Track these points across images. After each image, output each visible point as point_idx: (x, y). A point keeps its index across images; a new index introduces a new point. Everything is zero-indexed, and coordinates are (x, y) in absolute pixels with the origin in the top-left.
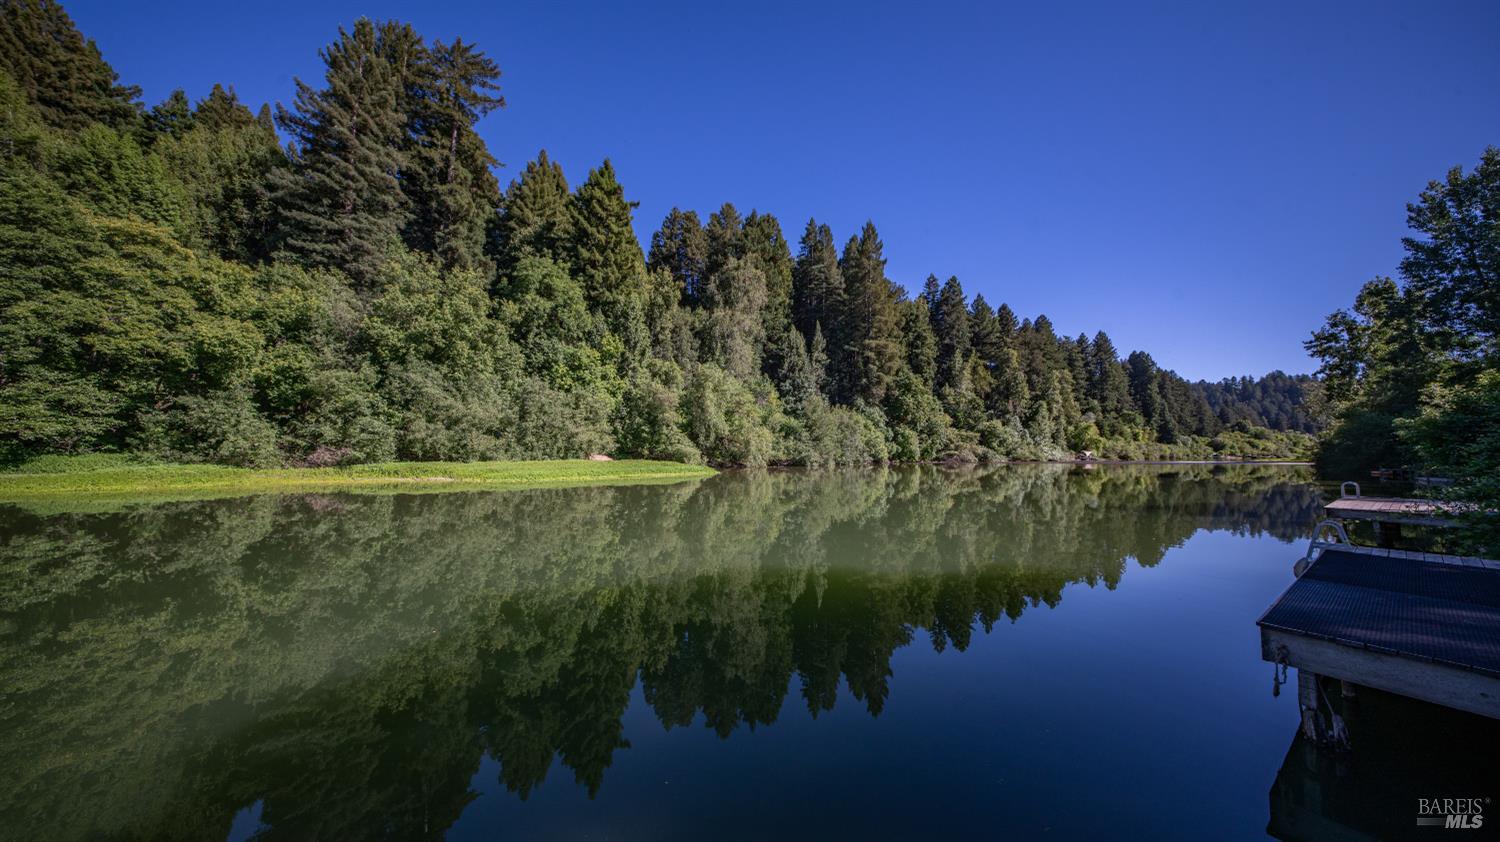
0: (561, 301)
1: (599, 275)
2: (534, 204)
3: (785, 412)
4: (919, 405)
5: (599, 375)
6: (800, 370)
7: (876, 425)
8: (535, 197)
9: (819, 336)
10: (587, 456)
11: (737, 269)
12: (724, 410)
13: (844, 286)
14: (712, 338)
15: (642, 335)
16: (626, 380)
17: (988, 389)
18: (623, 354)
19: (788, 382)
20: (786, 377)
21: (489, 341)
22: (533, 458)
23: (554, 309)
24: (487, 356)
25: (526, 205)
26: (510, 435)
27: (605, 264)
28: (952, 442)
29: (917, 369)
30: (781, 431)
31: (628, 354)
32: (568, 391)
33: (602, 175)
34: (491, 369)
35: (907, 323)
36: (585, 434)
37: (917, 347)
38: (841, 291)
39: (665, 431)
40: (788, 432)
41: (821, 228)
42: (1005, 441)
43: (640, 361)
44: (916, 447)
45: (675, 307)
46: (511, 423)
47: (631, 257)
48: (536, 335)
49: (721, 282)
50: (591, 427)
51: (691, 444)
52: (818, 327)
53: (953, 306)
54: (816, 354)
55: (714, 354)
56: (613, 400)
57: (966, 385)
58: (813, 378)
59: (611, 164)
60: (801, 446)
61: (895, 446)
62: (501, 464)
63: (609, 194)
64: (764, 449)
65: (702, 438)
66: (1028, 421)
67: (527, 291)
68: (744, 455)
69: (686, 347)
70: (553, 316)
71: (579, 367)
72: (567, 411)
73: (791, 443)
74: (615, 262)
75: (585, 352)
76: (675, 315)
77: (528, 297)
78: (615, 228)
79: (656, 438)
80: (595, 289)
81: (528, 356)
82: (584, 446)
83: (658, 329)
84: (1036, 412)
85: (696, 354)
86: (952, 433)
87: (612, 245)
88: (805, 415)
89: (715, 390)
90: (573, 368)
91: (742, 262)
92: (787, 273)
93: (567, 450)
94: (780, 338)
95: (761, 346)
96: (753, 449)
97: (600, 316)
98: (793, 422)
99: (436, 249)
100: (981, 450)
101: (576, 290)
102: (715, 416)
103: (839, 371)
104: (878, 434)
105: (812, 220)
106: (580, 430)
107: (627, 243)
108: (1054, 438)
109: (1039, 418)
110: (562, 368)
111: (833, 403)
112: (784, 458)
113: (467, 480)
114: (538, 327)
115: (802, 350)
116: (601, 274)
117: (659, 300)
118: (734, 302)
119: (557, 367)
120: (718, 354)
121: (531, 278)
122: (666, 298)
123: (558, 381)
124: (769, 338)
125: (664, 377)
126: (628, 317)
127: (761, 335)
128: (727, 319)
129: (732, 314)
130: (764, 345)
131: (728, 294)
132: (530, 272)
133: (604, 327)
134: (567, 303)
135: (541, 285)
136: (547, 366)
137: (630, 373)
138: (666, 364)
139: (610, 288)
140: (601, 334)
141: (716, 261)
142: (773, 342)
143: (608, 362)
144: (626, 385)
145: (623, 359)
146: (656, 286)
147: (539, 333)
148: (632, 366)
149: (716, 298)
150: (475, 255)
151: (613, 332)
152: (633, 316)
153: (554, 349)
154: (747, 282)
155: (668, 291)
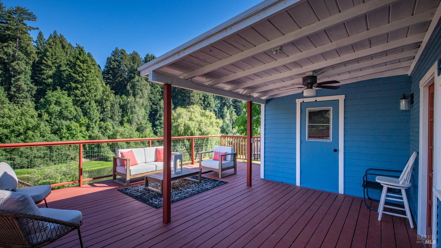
0: (64, 107)
2: (52, 58)
5: (79, 131)
8: (52, 55)
11: (138, 81)
14: (127, 108)
16: (90, 132)
18: (88, 123)
20: (159, 119)
22: (55, 164)
23: (61, 110)
25: (48, 59)
27: (82, 87)
31: (90, 123)
33: (80, 54)
36: (73, 154)
39: (102, 149)
43: (95, 124)
49: (132, 86)
55: (127, 114)
59: (84, 49)
63: (83, 62)
69: (116, 112)
70: (61, 112)
71: (71, 130)
75: (74, 125)
76: (112, 100)
77: (51, 107)
78: (85, 74)
79: (100, 151)
81: (52, 126)
85: (120, 114)
87: (84, 81)
90: (69, 130)
94: (158, 103)
95: (149, 107)
97: (79, 110)
99: (11, 85)
101: (70, 101)
110: (65, 131)
114: (55, 116)
116: (80, 92)
117: (105, 97)
118: (136, 94)
119: (62, 130)
120: (129, 114)
121: (52, 101)
122: (108, 96)
123: (64, 135)
124: (153, 104)
125: (104, 128)
126: (90, 109)
127: (148, 104)
128: (133, 101)
129: (135, 99)
130: (151, 106)
131: (134, 91)
132: (52, 99)
133: (81, 113)
134: (66, 107)
135: (56, 101)
136: (59, 129)
137: (91, 129)
138: (105, 124)
139: (84, 96)
140: (80, 116)
141: (131, 76)
142: (155, 105)
143: (82, 126)
144: (89, 133)
145: (88, 125)
146: (103, 92)
147: (56, 118)
148: (92, 127)
149: (130, 92)
150: (28, 84)
151: (84, 116)
152: (92, 109)
153: (62, 123)
154: (142, 87)
155: (109, 94)
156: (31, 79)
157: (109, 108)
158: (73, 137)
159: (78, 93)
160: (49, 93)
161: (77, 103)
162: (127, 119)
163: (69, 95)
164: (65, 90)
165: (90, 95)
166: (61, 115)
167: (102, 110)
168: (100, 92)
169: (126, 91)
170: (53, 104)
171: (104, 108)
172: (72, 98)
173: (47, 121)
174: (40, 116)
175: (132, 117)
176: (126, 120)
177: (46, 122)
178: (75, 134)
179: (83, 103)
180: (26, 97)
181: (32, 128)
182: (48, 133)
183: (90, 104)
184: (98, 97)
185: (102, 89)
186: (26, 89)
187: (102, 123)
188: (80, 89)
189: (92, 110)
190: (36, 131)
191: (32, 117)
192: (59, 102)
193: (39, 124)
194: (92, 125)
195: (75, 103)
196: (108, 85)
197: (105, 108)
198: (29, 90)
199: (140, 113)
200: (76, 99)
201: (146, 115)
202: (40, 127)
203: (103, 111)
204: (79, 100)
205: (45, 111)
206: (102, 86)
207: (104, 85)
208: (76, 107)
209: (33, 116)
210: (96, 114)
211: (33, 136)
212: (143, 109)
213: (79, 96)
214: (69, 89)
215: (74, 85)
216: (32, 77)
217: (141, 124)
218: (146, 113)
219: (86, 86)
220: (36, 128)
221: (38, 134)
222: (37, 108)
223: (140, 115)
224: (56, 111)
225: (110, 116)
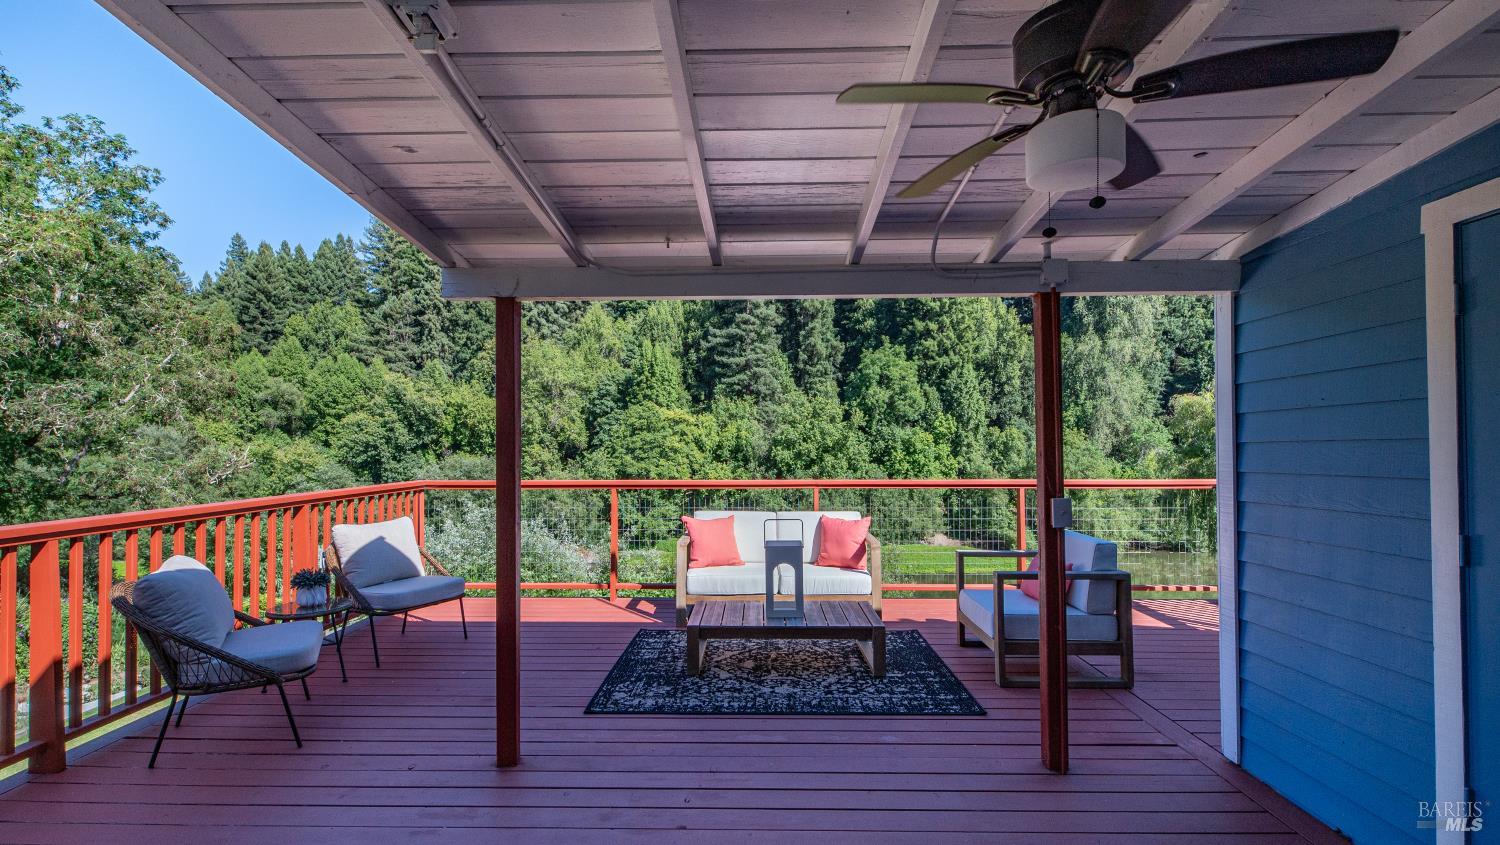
0: (897, 389)
1: (933, 345)
5: (932, 457)
10: (921, 539)
16: (960, 459)
18: (956, 433)
23: (891, 397)
27: (941, 329)
31: (961, 431)
36: (918, 521)
43: (975, 435)
55: (1078, 397)
67: (869, 387)
70: (891, 405)
71: (914, 452)
75: (921, 437)
77: (871, 391)
80: (930, 359)
81: (872, 443)
82: (918, 532)
83: (1004, 379)
90: (909, 454)
93: (903, 536)
94: (1201, 347)
97: (934, 393)
99: (800, 347)
101: (911, 373)
110: (899, 454)
114: (879, 415)
116: (936, 343)
117: (1003, 349)
118: (1108, 325)
119: (895, 454)
120: (1082, 397)
121: (872, 375)
122: (1011, 345)
123: (897, 466)
124: (1179, 351)
125: (1002, 447)
126: (961, 391)
127: (1158, 355)
128: (1097, 352)
129: (1105, 343)
130: (1172, 362)
131: (1101, 315)
132: (871, 371)
133: (938, 405)
134: (903, 390)
135: (881, 376)
136: (887, 451)
137: (964, 448)
138: (1003, 434)
139: (946, 352)
140: (935, 413)
142: (1187, 356)
143: (941, 441)
144: (959, 463)
145: (957, 437)
146: (1000, 333)
147: (880, 420)
148: (966, 443)
149: (1085, 320)
150: (828, 341)
151: (946, 411)
152: (966, 390)
153: (893, 434)
155: (1014, 337)
156: (835, 327)
157: (1017, 382)
158: (920, 472)
159: (932, 348)
160: (867, 356)
161: (929, 375)
162: (1077, 417)
163: (909, 357)
164: (901, 344)
165: (963, 348)
166: (893, 415)
167: (996, 390)
168: (991, 335)
169: (1074, 319)
170: (875, 383)
171: (1001, 385)
172: (917, 362)
173: (861, 428)
174: (847, 416)
175: (1095, 407)
176: (1072, 420)
177: (860, 433)
178: (924, 465)
179: (944, 374)
180: (826, 373)
181: (833, 448)
182: (864, 461)
183: (960, 375)
184: (985, 352)
185: (994, 324)
186: (824, 352)
187: (995, 430)
188: (936, 335)
189: (967, 392)
190: (840, 455)
191: (832, 420)
192: (888, 377)
193: (846, 438)
194: (966, 437)
195: (924, 376)
196: (1014, 310)
197: (1005, 383)
198: (830, 353)
199: (1123, 393)
200: (925, 363)
201: (1150, 396)
202: (848, 444)
203: (999, 393)
204: (934, 367)
205: (859, 405)
206: (997, 315)
207: (1003, 310)
208: (926, 386)
209: (834, 417)
210: (977, 406)
211: (833, 466)
212: (1138, 378)
213: (934, 354)
214: (911, 340)
215: (920, 325)
216: (837, 322)
217: (1128, 430)
218: (1150, 388)
219: (951, 322)
220: (840, 446)
221: (845, 464)
222: (842, 397)
223: (1125, 400)
224: (880, 402)
225: (1018, 408)
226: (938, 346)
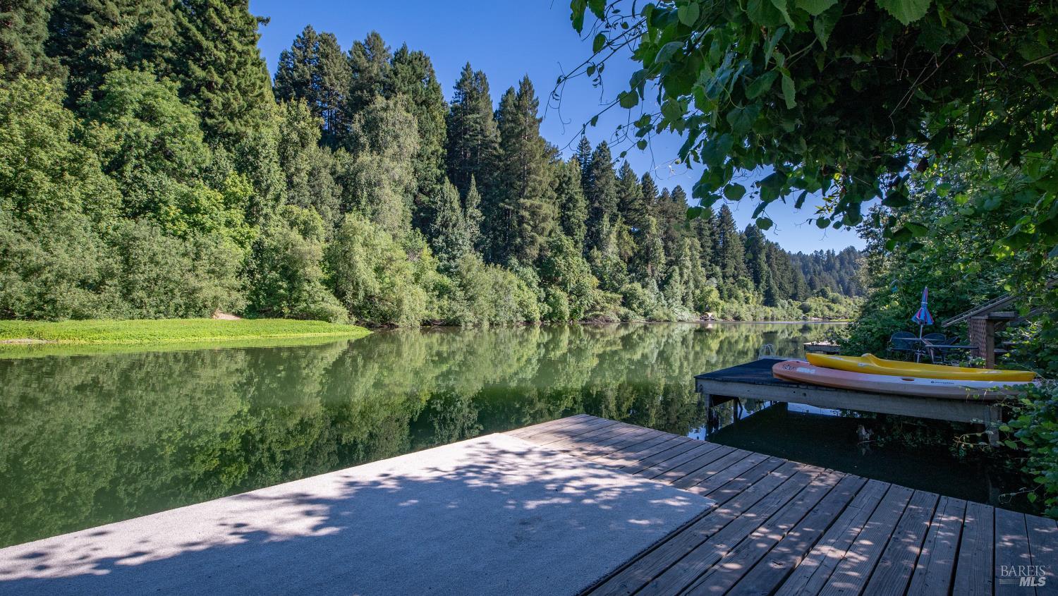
0: (170, 129)
1: (217, 100)
3: (439, 270)
4: (569, 266)
5: (223, 220)
6: (454, 226)
7: (529, 285)
9: (474, 194)
10: (212, 314)
11: (385, 109)
12: (373, 266)
13: (499, 140)
14: (357, 185)
15: (276, 177)
17: (631, 253)
18: (252, 198)
19: (441, 238)
20: (438, 233)
21: (74, 172)
22: (142, 317)
23: (160, 138)
24: (75, 192)
26: (112, 289)
27: (226, 88)
28: (598, 303)
29: (569, 231)
30: (434, 290)
31: (257, 199)
32: (183, 237)
34: (78, 208)
35: (561, 184)
36: (208, 289)
37: (569, 209)
38: (497, 146)
39: (307, 287)
40: (442, 291)
41: (476, 75)
42: (644, 302)
43: (273, 207)
44: (565, 308)
45: (313, 146)
46: (111, 275)
47: (258, 82)
48: (136, 167)
49: (367, 122)
50: (217, 282)
51: (338, 302)
52: (473, 181)
53: (603, 171)
54: (470, 210)
55: (359, 203)
56: (241, 251)
57: (612, 249)
58: (468, 235)
60: (455, 306)
61: (546, 306)
62: (104, 323)
64: (418, 308)
65: (349, 296)
66: (664, 284)
67: (123, 111)
68: (397, 315)
69: (326, 193)
70: (159, 146)
71: (197, 210)
72: (187, 261)
73: (445, 302)
74: (239, 86)
75: (204, 194)
76: (313, 155)
77: (123, 119)
78: (238, 46)
79: (295, 296)
80: (212, 116)
81: (125, 194)
82: (209, 304)
83: (293, 170)
84: (670, 277)
85: (338, 202)
86: (598, 294)
87: (234, 66)
88: (459, 273)
89: (365, 244)
90: (188, 211)
91: (391, 103)
92: (440, 119)
93: (188, 307)
95: (411, 197)
96: (406, 307)
97: (222, 152)
98: (446, 280)
100: (623, 311)
101: (189, 116)
102: (365, 273)
103: (494, 229)
104: (531, 294)
105: (468, 65)
106: (204, 284)
107: (253, 64)
108: (684, 300)
109: (672, 281)
110: (174, 211)
111: (487, 261)
112: (437, 317)
113: (66, 342)
114: (137, 158)
115: (456, 205)
116: (220, 101)
117: (294, 137)
118: (380, 147)
119: (166, 208)
120: (363, 203)
121: (126, 100)
124: (420, 190)
126: (257, 154)
129: (381, 160)
130: (415, 196)
131: (375, 137)
132: (125, 92)
133: (227, 164)
135: (142, 105)
136: (152, 207)
137: (262, 220)
138: (305, 212)
139: (232, 116)
140: (225, 171)
141: (361, 97)
143: (233, 206)
145: (252, 204)
147: (140, 166)
148: (264, 212)
149: (361, 140)
151: (239, 172)
153: (162, 186)
154: (397, 126)
155: (305, 128)
157: (305, 177)
159: (215, 104)
169: (351, 138)
170: (130, 115)
171: (289, 176)
178: (211, 228)
187: (295, 208)
189: (266, 157)
192: (153, 110)
194: (265, 206)
200: (204, 122)
215: (199, 71)
216: (51, 45)
225: (309, 200)
226: (223, 105)
